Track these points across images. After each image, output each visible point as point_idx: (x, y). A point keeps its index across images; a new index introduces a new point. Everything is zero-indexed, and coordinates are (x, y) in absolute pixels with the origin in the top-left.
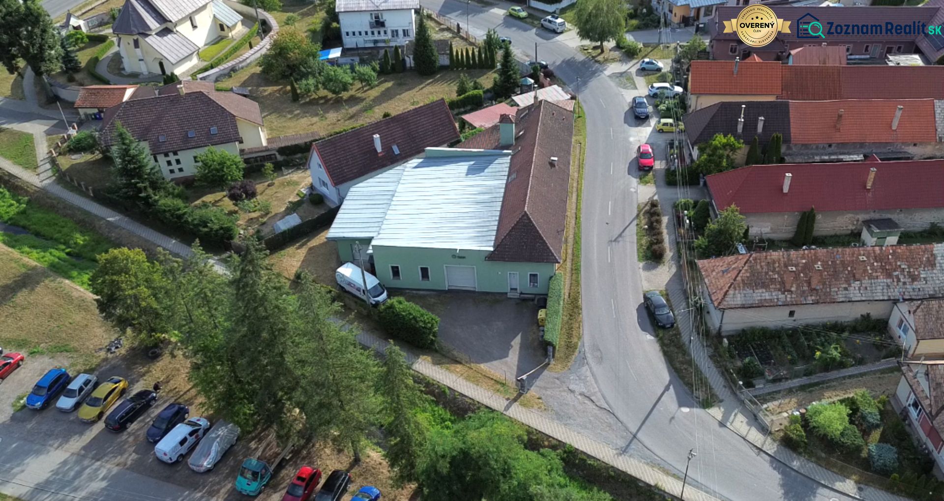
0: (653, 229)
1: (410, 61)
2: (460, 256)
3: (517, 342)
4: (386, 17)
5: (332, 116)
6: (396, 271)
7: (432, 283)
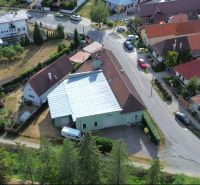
0: (161, 89)
1: (31, 40)
2: (109, 115)
3: (141, 142)
4: (15, 24)
5: (12, 68)
6: (85, 126)
7: (99, 127)
